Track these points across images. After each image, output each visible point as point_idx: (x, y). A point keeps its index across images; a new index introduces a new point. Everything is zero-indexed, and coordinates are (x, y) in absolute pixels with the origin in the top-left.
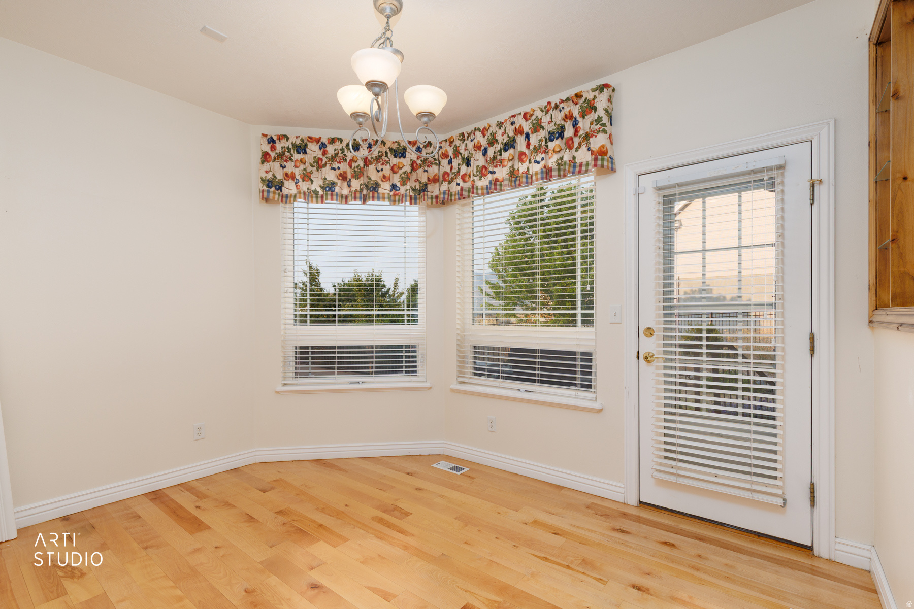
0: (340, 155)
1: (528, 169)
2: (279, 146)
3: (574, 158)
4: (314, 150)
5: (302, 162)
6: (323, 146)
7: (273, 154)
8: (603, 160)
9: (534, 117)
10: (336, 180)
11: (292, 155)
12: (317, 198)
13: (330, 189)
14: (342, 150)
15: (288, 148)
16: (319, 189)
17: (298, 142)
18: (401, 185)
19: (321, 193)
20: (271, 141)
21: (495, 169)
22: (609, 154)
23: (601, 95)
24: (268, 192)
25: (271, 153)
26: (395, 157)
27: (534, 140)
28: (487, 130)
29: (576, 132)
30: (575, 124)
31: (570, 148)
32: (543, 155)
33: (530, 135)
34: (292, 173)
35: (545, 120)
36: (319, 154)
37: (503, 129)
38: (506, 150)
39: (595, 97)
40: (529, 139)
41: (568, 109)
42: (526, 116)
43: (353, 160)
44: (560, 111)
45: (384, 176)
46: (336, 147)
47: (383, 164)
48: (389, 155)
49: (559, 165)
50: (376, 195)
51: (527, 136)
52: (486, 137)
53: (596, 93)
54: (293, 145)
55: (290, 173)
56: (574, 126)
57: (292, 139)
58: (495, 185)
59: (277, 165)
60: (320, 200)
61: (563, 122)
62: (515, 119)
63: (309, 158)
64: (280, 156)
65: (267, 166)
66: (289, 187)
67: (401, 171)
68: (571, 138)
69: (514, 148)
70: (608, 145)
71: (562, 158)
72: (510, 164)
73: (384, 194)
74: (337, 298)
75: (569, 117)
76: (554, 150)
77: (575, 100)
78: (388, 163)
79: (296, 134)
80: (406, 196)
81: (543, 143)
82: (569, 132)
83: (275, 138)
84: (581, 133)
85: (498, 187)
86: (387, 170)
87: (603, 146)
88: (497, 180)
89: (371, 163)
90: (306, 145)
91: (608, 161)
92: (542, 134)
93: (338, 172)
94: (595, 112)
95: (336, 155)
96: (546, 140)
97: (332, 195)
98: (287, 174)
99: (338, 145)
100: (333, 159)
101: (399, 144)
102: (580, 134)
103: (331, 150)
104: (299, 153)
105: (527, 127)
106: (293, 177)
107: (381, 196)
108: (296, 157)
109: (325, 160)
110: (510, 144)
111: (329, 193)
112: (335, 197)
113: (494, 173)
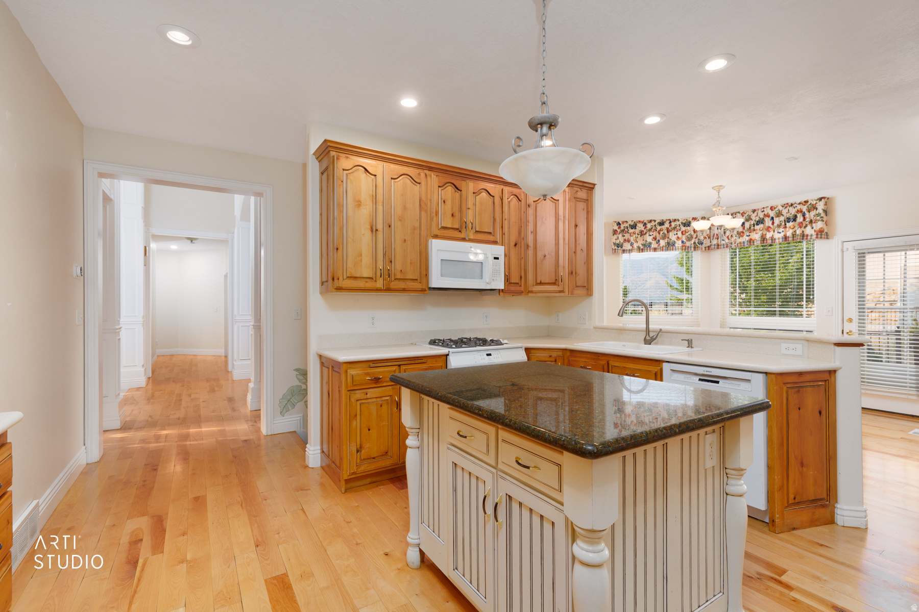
0: (654, 228)
1: (773, 235)
2: (622, 226)
3: (803, 232)
4: (640, 227)
5: (634, 233)
6: (645, 224)
7: (619, 230)
8: (821, 235)
9: (777, 209)
10: (651, 241)
11: (628, 230)
12: (639, 250)
13: (649, 246)
14: (655, 226)
15: (627, 227)
16: (641, 246)
17: (632, 224)
18: (687, 241)
19: (642, 247)
20: (619, 224)
21: (750, 234)
22: (825, 231)
23: (821, 202)
24: (618, 249)
25: (618, 230)
26: (684, 226)
27: (777, 221)
28: (745, 214)
29: (804, 219)
30: (804, 215)
31: (801, 227)
32: (783, 230)
33: (775, 219)
34: (628, 239)
35: (784, 212)
36: (643, 228)
37: (756, 213)
38: (757, 225)
39: (816, 203)
40: (773, 220)
41: (800, 208)
42: (772, 209)
43: (661, 230)
44: (794, 208)
45: (678, 238)
46: (652, 224)
47: (677, 231)
48: (681, 226)
49: (793, 235)
50: (674, 248)
51: (772, 218)
52: (744, 217)
53: (818, 201)
54: (630, 225)
55: (627, 239)
56: (803, 216)
57: (630, 223)
58: (750, 242)
59: (620, 236)
60: (641, 251)
61: (796, 213)
62: (765, 210)
63: (637, 231)
64: (623, 231)
65: (615, 237)
66: (627, 246)
67: (687, 234)
68: (802, 223)
69: (763, 224)
70: (825, 227)
71: (795, 231)
72: (761, 232)
73: (678, 247)
74: (648, 298)
75: (800, 211)
76: (790, 227)
77: (804, 203)
78: (680, 230)
79: (631, 219)
80: (691, 247)
81: (783, 223)
82: (800, 219)
83: (620, 222)
84: (808, 220)
85: (752, 243)
86: (680, 234)
87: (822, 228)
88: (751, 239)
89: (671, 231)
90: (636, 225)
91: (824, 235)
92: (782, 218)
93: (652, 236)
94: (817, 210)
95: (652, 228)
96: (785, 221)
97: (650, 249)
98: (625, 240)
99: (653, 223)
100: (650, 230)
101: (687, 220)
102: (806, 220)
103: (649, 226)
104: (632, 229)
105: (772, 214)
106: (629, 241)
107: (677, 248)
108: (631, 231)
109: (645, 231)
110: (761, 221)
111: (649, 248)
112: (651, 250)
113: (749, 236)
